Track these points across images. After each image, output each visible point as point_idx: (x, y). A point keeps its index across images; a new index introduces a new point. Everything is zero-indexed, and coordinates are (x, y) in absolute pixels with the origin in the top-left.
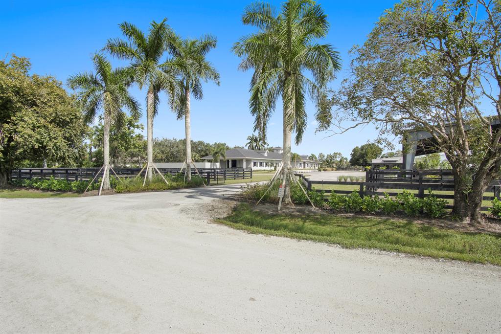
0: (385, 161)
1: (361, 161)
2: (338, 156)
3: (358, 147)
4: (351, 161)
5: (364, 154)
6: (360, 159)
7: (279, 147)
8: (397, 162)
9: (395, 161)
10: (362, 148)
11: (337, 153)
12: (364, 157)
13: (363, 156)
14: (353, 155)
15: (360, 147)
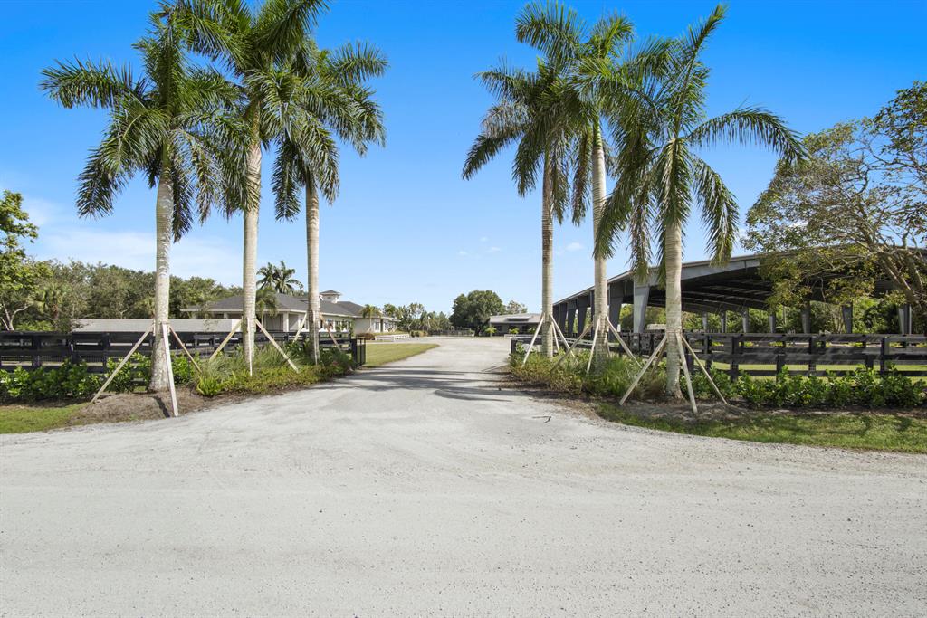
0: (510, 320)
1: (471, 319)
2: (417, 309)
3: (463, 295)
4: (452, 319)
5: (475, 308)
6: (470, 317)
7: (331, 291)
8: (529, 321)
9: (527, 320)
10: (471, 297)
11: (415, 305)
12: (476, 312)
13: (474, 310)
14: (456, 309)
15: (466, 295)
